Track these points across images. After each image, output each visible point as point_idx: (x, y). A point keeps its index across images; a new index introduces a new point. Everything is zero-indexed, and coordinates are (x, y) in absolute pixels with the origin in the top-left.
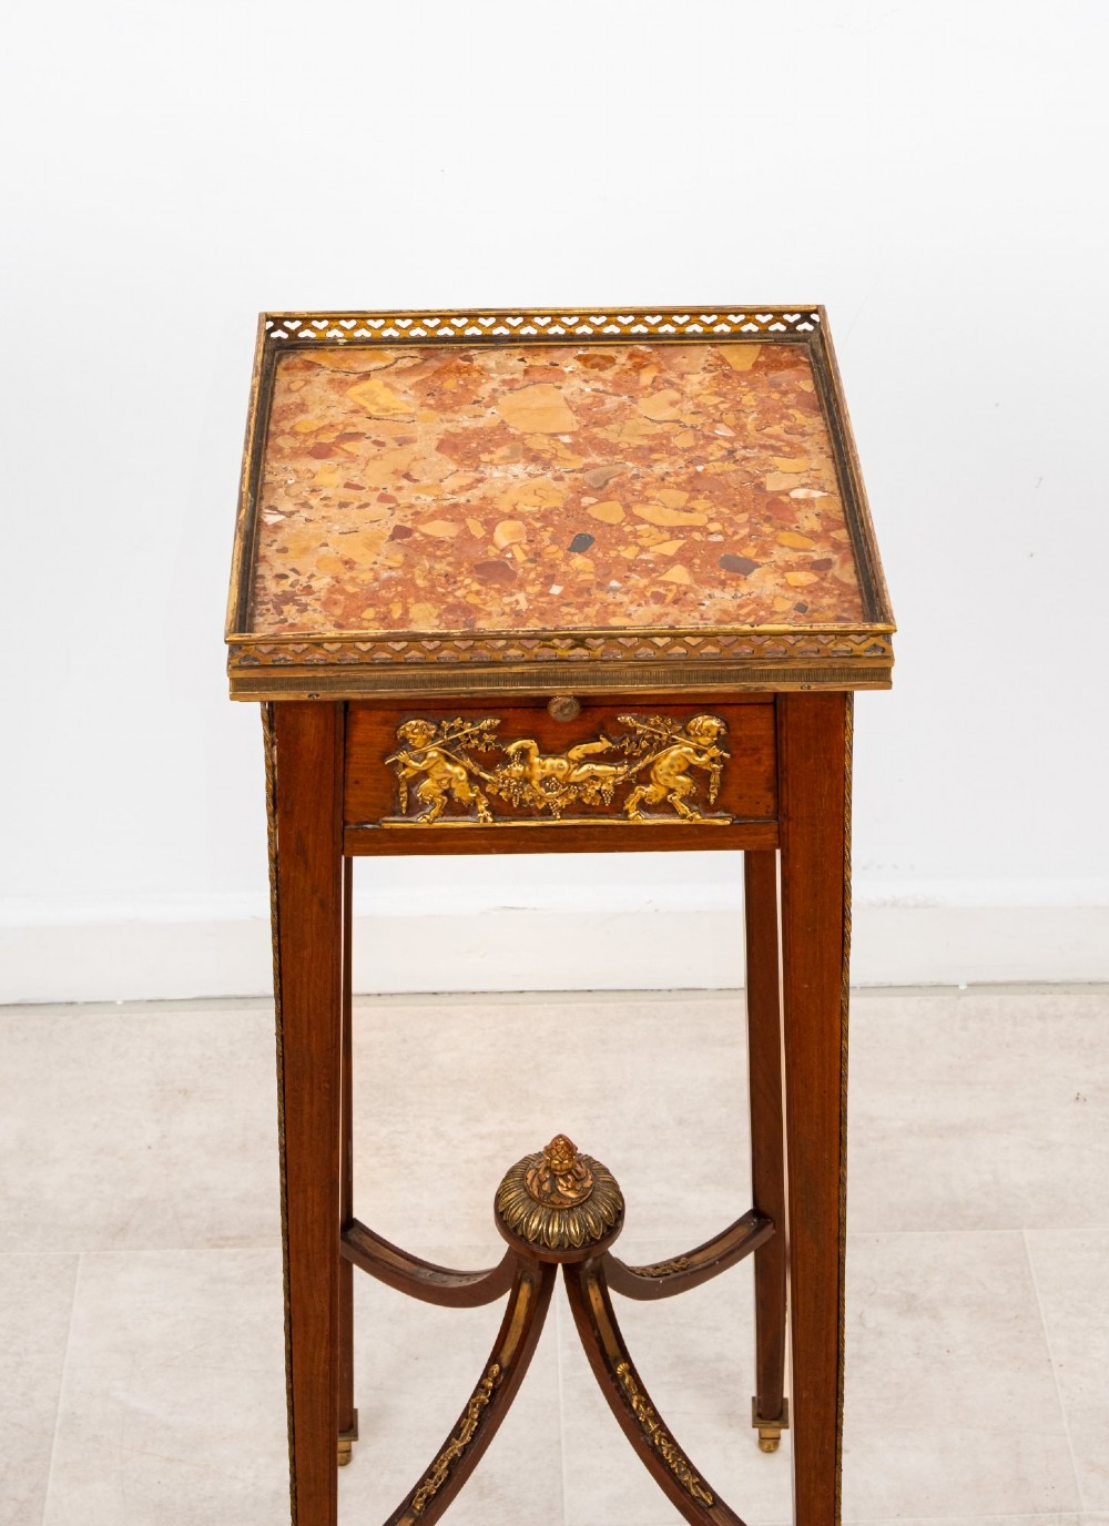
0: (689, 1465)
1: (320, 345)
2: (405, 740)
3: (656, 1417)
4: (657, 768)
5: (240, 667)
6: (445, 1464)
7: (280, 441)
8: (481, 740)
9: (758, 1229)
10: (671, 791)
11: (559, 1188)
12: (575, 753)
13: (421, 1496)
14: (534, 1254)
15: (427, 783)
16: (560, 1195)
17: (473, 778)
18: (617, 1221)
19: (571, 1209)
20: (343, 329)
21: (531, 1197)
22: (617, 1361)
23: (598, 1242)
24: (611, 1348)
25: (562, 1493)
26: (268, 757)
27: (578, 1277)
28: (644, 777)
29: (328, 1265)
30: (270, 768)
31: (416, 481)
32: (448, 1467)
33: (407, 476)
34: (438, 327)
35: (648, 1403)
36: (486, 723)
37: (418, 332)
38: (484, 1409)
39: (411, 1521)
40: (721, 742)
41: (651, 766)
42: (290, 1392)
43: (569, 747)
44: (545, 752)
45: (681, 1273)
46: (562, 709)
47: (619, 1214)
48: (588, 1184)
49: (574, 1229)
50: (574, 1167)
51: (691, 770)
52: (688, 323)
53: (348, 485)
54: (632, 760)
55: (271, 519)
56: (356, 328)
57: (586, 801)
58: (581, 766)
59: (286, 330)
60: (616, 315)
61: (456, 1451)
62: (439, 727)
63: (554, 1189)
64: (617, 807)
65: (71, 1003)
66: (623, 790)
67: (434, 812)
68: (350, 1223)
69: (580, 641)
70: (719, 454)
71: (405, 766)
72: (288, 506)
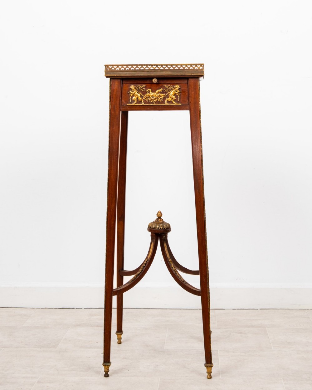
2: (131, 88)
8: (143, 89)
10: (172, 99)
15: (134, 97)
17: (141, 96)
28: (168, 96)
36: (143, 86)
40: (179, 89)
43: (156, 91)
44: (152, 92)
46: (155, 80)
51: (175, 95)
54: (166, 93)
57: (159, 100)
58: (158, 94)
62: (136, 87)
64: (164, 102)
66: (165, 98)
67: (135, 102)
69: (157, 66)
71: (131, 94)
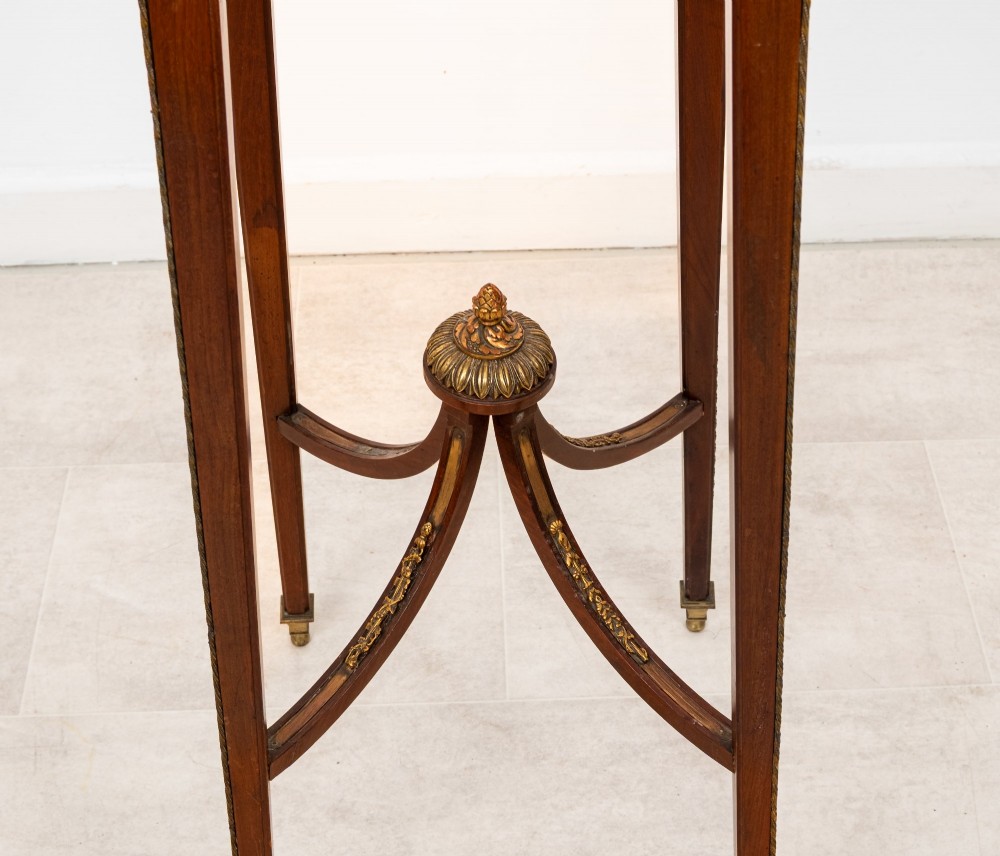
0: (623, 620)
3: (590, 575)
6: (378, 622)
9: (687, 411)
11: (489, 339)
13: (354, 653)
14: (463, 404)
16: (489, 345)
18: (548, 374)
19: (500, 359)
21: (460, 349)
22: (551, 518)
23: (528, 393)
24: (544, 506)
25: (504, 668)
27: (509, 432)
32: (381, 625)
35: (582, 560)
38: (417, 566)
39: (344, 678)
42: (201, 534)
45: (613, 446)
47: (551, 367)
48: (518, 336)
49: (504, 380)
50: (503, 317)
61: (389, 609)
63: (483, 341)
65: (73, 264)
68: (293, 406)
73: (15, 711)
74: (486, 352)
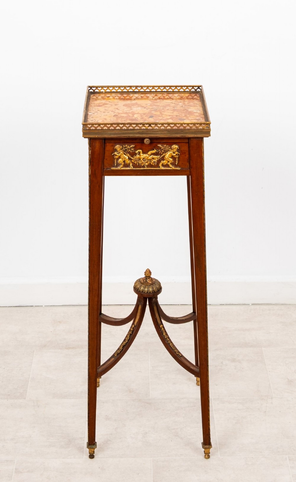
0: (176, 348)
1: (99, 93)
2: (116, 149)
3: (169, 338)
4: (165, 156)
5: (85, 130)
7: (92, 105)
8: (131, 150)
10: (168, 162)
11: (148, 281)
12: (150, 153)
13: (116, 353)
14: (142, 295)
15: (120, 160)
17: (129, 159)
18: (160, 289)
19: (150, 285)
20: (104, 90)
22: (160, 325)
23: (156, 292)
24: (159, 321)
25: (149, 392)
26: (89, 152)
27: (151, 303)
28: (163, 159)
29: (98, 276)
30: (90, 155)
31: (118, 109)
32: (122, 347)
33: (117, 109)
34: (124, 89)
35: (167, 334)
36: (132, 146)
37: (119, 90)
38: (131, 335)
39: (114, 359)
40: (178, 150)
41: (164, 156)
43: (148, 152)
44: (144, 153)
46: (147, 141)
48: (154, 281)
49: (151, 289)
50: (151, 277)
51: (172, 157)
52: (175, 89)
53: (105, 110)
54: (161, 155)
55: (89, 114)
56: (107, 89)
57: (151, 164)
58: (150, 156)
59: (92, 89)
60: (160, 87)
61: (124, 344)
62: (123, 147)
63: (146, 281)
64: (158, 166)
65: (32, 306)
66: (159, 161)
67: (122, 166)
68: (101, 313)
69: (150, 125)
70: (179, 106)
71: (116, 155)
72: (93, 112)
73: (25, 399)
74: (147, 283)
